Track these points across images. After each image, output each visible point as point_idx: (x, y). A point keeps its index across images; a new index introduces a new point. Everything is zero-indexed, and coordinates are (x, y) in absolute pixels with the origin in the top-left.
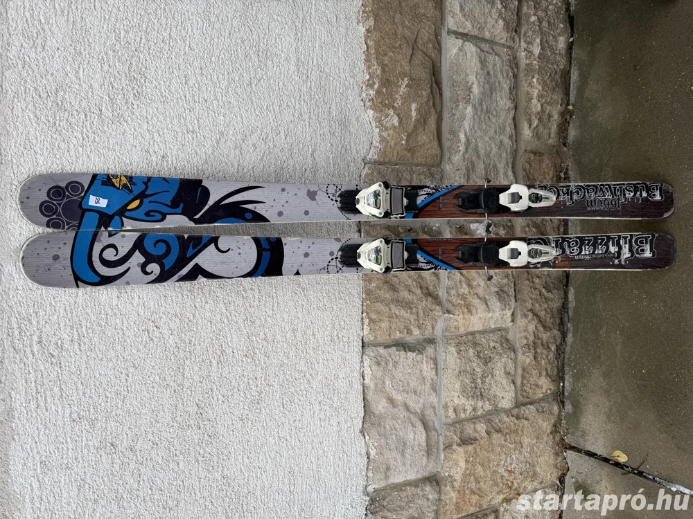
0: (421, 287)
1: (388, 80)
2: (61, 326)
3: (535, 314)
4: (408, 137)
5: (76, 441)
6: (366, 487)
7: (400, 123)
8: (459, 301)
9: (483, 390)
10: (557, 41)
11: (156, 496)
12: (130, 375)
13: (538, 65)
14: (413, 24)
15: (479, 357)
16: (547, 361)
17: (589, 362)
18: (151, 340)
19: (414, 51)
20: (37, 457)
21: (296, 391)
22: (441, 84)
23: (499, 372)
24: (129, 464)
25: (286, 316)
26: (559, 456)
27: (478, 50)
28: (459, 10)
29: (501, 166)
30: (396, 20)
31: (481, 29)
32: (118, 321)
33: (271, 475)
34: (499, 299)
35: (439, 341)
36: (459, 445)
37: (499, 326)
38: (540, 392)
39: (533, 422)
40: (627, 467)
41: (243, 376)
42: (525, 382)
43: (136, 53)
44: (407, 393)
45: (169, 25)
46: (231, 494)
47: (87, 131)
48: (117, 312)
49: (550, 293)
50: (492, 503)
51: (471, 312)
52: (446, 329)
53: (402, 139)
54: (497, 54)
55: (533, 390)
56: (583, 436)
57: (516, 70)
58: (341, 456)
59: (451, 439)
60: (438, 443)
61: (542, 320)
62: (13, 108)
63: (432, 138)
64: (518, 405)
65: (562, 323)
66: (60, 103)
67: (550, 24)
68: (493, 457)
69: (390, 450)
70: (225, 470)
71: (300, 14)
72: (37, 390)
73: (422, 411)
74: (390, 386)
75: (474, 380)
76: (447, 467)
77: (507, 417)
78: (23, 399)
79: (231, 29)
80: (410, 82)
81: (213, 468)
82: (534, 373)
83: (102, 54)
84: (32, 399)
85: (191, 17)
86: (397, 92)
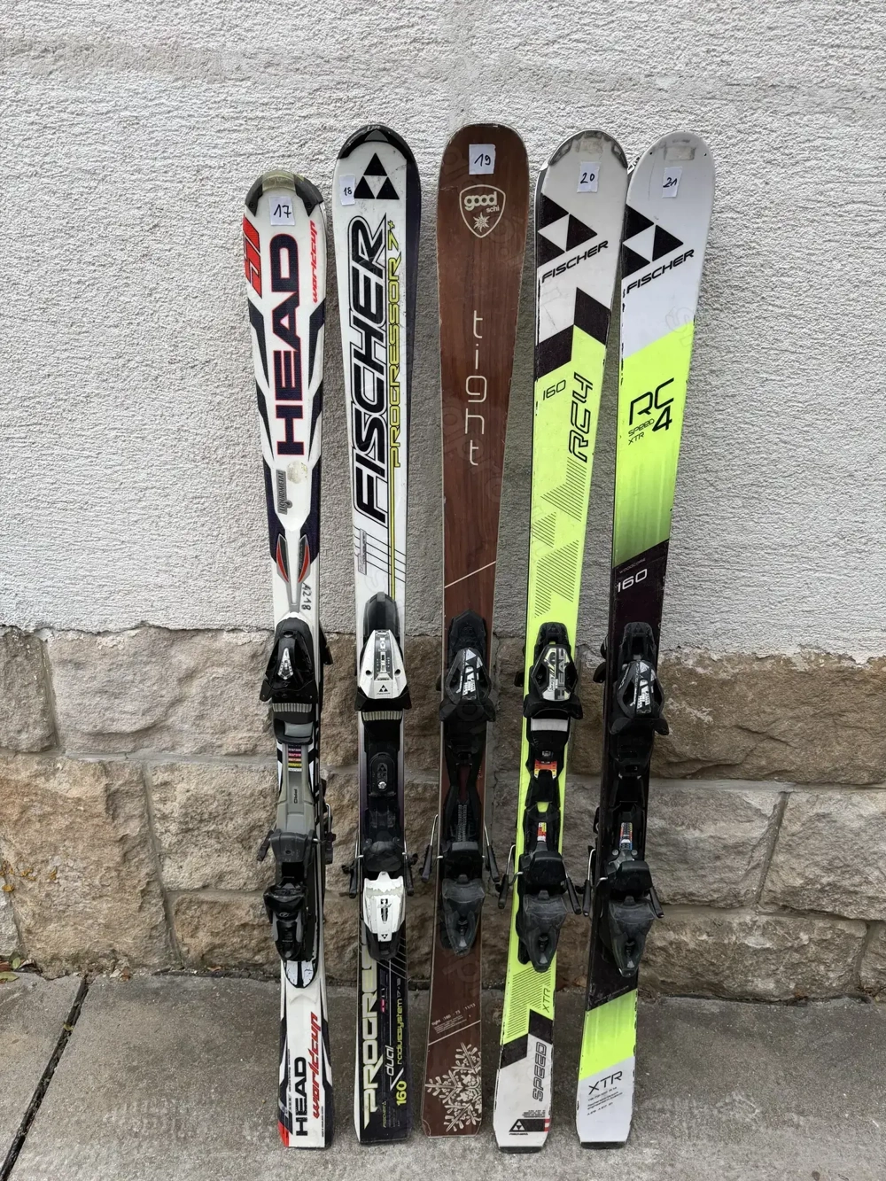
1: (710, 689)
5: (166, 172)
6: (50, 628)
8: (347, 797)
9: (196, 833)
10: (768, 977)
11: (67, 289)
13: (729, 943)
14: (796, 735)
15: (252, 829)
16: (237, 946)
17: (233, 1018)
19: (755, 735)
20: (146, 113)
21: (219, 519)
22: (703, 777)
23: (223, 862)
26: (73, 963)
27: (754, 842)
28: (821, 811)
30: (805, 708)
31: (789, 848)
36: (107, 788)
38: (185, 933)
39: (135, 919)
42: (205, 907)
43: (758, 299)
44: (202, 703)
45: (800, 350)
46: (59, 407)
50: (3, 843)
54: (748, 873)
55: (189, 920)
56: (107, 1004)
57: (722, 905)
58: (106, 588)
59: (118, 776)
60: (114, 753)
64: (166, 895)
67: (794, 966)
68: (81, 847)
69: (110, 670)
70: (100, 400)
71: (815, 554)
72: (251, 119)
73: (168, 728)
74: (214, 676)
75: (215, 817)
76: (71, 767)
77: (147, 874)
78: (239, 97)
79: (794, 445)
80: (705, 726)
81: (104, 381)
82: (218, 923)
83: (757, 247)
84: (238, 110)
85: (811, 384)
86: (690, 704)
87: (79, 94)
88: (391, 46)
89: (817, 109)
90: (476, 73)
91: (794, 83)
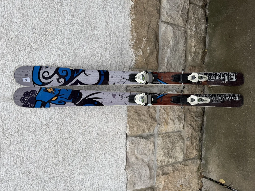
0: (149, 115)
1: (139, 38)
2: (12, 126)
3: (192, 126)
4: (146, 59)
7: (143, 54)
8: (163, 120)
9: (171, 154)
10: (201, 26)
12: (37, 146)
13: (194, 34)
14: (149, 18)
15: (170, 142)
16: (196, 144)
17: (211, 145)
18: (46, 132)
19: (149, 28)
22: (158, 40)
23: (178, 148)
24: (35, 180)
25: (98, 124)
26: (199, 180)
27: (173, 28)
28: (166, 13)
30: (143, 16)
31: (174, 21)
32: (34, 125)
33: (90, 185)
34: (178, 120)
35: (156, 135)
36: (162, 175)
37: (178, 130)
38: (193, 155)
39: (190, 167)
40: (225, 185)
41: (81, 147)
42: (187, 151)
43: (46, 25)
44: (143, 155)
45: (59, 15)
47: (26, 53)
48: (33, 121)
49: (197, 118)
51: (168, 125)
52: (158, 131)
53: (144, 60)
54: (179, 30)
55: (190, 155)
56: (208, 173)
57: (186, 36)
58: (117, 179)
59: (159, 173)
60: (154, 174)
61: (194, 128)
63: (155, 60)
64: (185, 160)
65: (201, 130)
66: (16, 43)
67: (199, 19)
68: (175, 180)
69: (136, 176)
71: (108, 13)
73: (148, 162)
74: (137, 152)
75: (168, 150)
76: (157, 184)
77: (180, 165)
79: (82, 17)
80: (147, 39)
82: (191, 148)
83: (33, 25)
85: (67, 13)
86: (142, 43)
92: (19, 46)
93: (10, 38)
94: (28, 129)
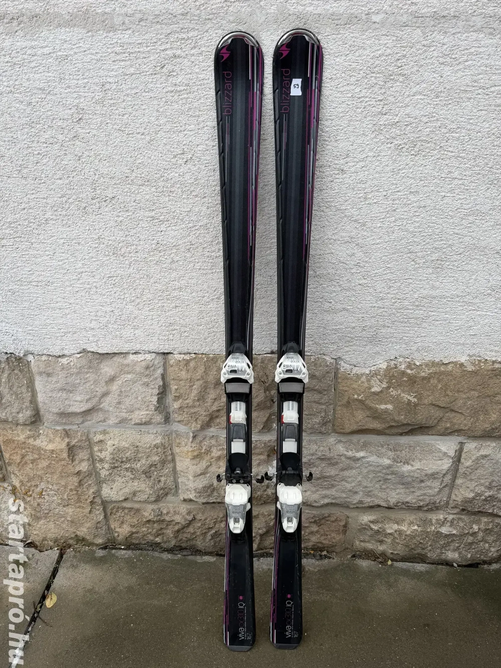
1: (415, 382)
2: (189, 75)
3: (190, 523)
4: (361, 401)
5: (84, 87)
6: (32, 354)
7: (375, 393)
8: (204, 448)
9: (119, 469)
10: (454, 550)
11: (32, 158)
12: (143, 137)
13: (431, 531)
14: (468, 408)
15: (151, 466)
16: (145, 533)
17: (143, 573)
18: (175, 157)
19: (443, 409)
20: (71, 52)
21: (124, 289)
22: (412, 434)
24: (62, 134)
25: (194, 281)
26: (55, 543)
27: (444, 472)
28: (483, 453)
29: (333, 492)
30: (472, 392)
31: (465, 475)
32: (192, 126)
33: (47, 264)
34: (204, 487)
35: (168, 427)
36: (68, 444)
37: (180, 486)
38: (116, 526)
39: (88, 518)
40: (41, 607)
41: (140, 240)
42: (126, 511)
43: (438, 147)
44: (119, 395)
45: (465, 178)
46: (30, 227)
47: (366, 102)
48: (201, 126)
49: (210, 538)
50: (12, 476)
51: (193, 459)
52: (178, 434)
53: (360, 395)
54: (441, 490)
55: (118, 519)
56: (73, 566)
57: (426, 509)
58: (62, 330)
59: (74, 437)
60: (71, 424)
61: (185, 529)
62: (388, 36)
63: (360, 424)
64: (104, 504)
65: (181, 549)
66: (392, 78)
67: (471, 544)
68: (55, 477)
69: (66, 377)
70: (54, 222)
71: (477, 301)
72: (132, 53)
73: (101, 409)
74: (126, 379)
75: (130, 460)
76: (47, 432)
77: (93, 492)
78: (125, 40)
79: (462, 235)
80: (413, 404)
81: (55, 211)
82: (134, 520)
83: (437, 116)
84: (124, 48)
85: (472, 198)
86: (403, 392)
87: (33, 43)
88: (212, 5)
89: (472, 29)
90: (264, 18)
91: (457, 14)
92: (383, 85)
93: (404, 62)
94: (182, 114)
